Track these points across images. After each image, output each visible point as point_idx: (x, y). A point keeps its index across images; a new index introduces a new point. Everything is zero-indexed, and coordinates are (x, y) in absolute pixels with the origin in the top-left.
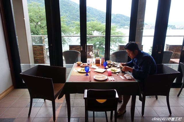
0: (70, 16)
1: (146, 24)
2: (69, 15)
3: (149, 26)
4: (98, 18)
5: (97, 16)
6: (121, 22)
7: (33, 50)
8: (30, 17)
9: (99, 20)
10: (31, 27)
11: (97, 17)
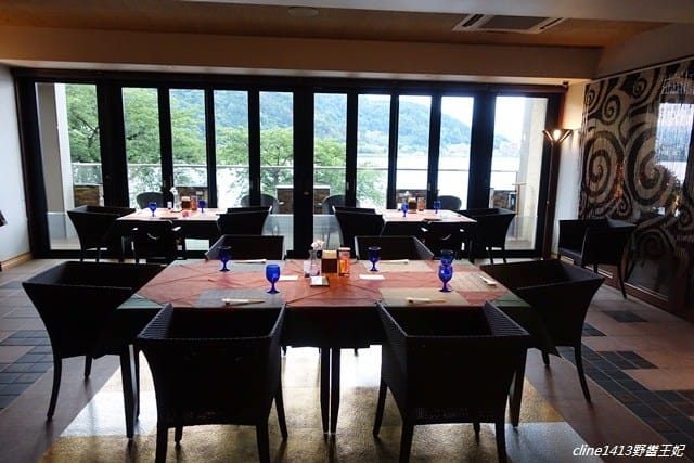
0: (226, 106)
1: (505, 140)
2: (226, 102)
3: (513, 145)
4: (334, 115)
5: (328, 105)
6: (414, 130)
7: (75, 197)
8: (72, 109)
9: (335, 120)
10: (71, 144)
11: (328, 112)
